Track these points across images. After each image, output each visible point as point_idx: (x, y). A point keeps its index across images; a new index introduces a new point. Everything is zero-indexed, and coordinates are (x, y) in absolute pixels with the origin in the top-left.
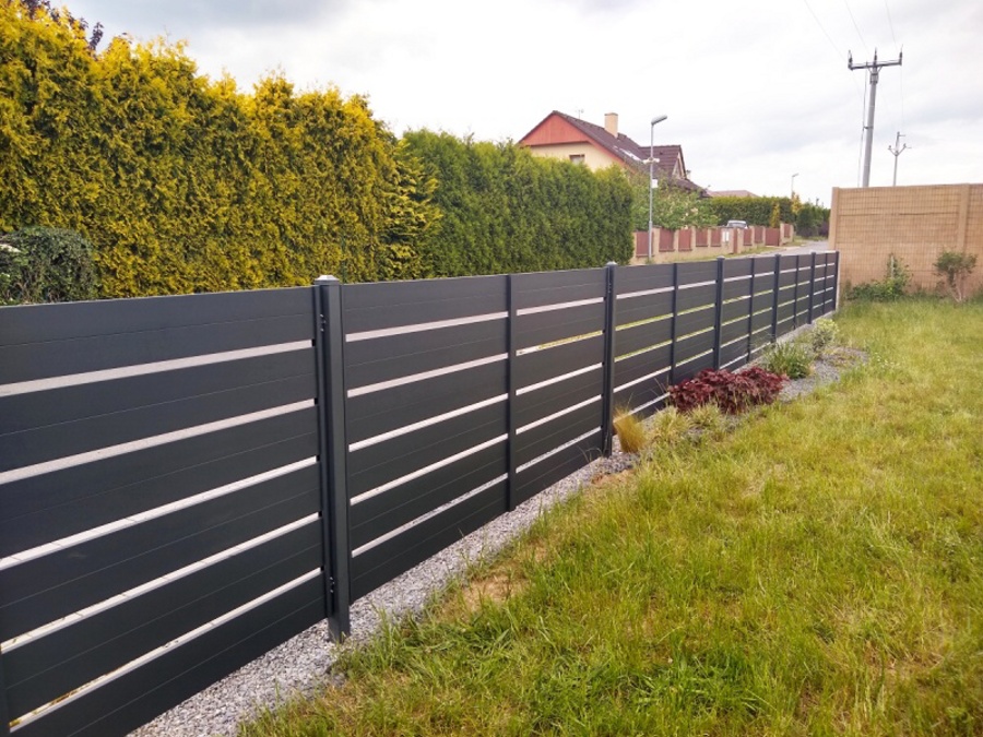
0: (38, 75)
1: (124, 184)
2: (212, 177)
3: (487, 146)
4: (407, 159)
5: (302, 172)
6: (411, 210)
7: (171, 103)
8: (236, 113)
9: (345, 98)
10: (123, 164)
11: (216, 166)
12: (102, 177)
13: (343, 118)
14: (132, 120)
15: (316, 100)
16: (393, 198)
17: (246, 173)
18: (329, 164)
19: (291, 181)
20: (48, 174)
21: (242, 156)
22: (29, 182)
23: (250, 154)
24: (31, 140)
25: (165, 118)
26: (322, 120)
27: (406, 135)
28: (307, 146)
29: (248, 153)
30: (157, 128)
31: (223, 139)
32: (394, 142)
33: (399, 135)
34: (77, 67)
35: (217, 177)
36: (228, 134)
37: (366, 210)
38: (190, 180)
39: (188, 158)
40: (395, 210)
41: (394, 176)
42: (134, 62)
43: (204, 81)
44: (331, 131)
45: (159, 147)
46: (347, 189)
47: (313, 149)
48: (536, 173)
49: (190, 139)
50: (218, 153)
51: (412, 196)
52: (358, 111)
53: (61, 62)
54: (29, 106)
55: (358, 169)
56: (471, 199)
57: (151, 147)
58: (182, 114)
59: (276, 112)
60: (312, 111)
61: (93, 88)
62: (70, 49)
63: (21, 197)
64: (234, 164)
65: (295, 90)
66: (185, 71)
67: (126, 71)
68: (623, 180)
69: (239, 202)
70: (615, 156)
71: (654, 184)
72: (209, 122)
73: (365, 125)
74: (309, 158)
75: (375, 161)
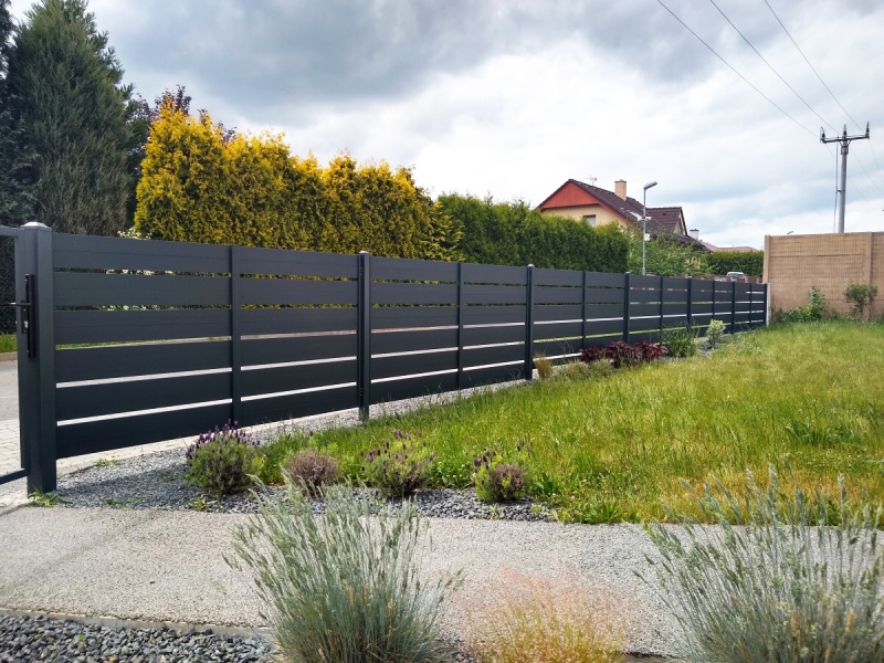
0: (191, 159)
1: (238, 230)
2: (297, 226)
3: (504, 207)
4: (439, 217)
6: (440, 254)
7: (272, 175)
8: (315, 182)
9: (394, 173)
10: (239, 217)
11: (300, 219)
12: (224, 225)
13: (391, 186)
14: (247, 188)
15: (372, 173)
16: (428, 245)
17: (321, 224)
18: (380, 219)
19: (353, 231)
20: (191, 223)
21: (318, 213)
22: (180, 228)
23: (325, 212)
24: (183, 201)
25: (268, 186)
26: (376, 187)
27: (440, 199)
28: (365, 206)
29: (321, 210)
30: (262, 192)
31: (305, 200)
32: (431, 203)
33: (434, 198)
34: (214, 153)
35: (300, 227)
36: (309, 197)
38: (282, 229)
39: (281, 213)
40: (428, 254)
41: (429, 229)
42: (250, 149)
43: (294, 161)
44: (382, 195)
45: (263, 206)
46: (393, 238)
47: (369, 208)
48: (543, 228)
49: (284, 200)
50: (301, 210)
51: (442, 244)
52: (404, 181)
53: (204, 150)
54: (183, 179)
55: (401, 223)
56: (488, 246)
57: (258, 206)
58: (279, 183)
59: (344, 183)
60: (369, 181)
61: (223, 167)
62: (211, 141)
64: (313, 218)
65: (357, 166)
66: (283, 153)
67: (245, 155)
68: (619, 234)
69: (315, 245)
70: (623, 216)
71: (647, 237)
72: (297, 189)
73: (407, 191)
74: (366, 215)
75: (414, 217)
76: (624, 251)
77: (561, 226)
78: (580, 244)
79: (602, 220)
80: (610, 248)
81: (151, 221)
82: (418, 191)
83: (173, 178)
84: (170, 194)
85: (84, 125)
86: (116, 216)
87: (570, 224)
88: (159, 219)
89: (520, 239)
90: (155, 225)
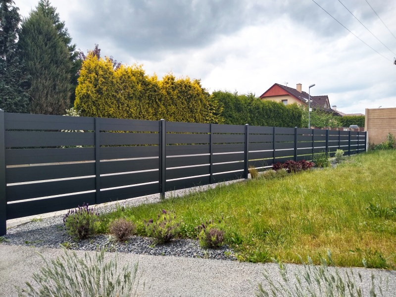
0: (99, 77)
1: (121, 109)
2: (147, 107)
3: (243, 97)
4: (213, 101)
5: (176, 106)
6: (213, 118)
7: (136, 84)
8: (156, 87)
9: (192, 82)
10: (121, 103)
11: (149, 103)
12: (114, 106)
13: (191, 88)
14: (124, 89)
15: (182, 82)
16: (207, 114)
17: (158, 106)
18: (185, 103)
19: (173, 108)
20: (99, 105)
21: (157, 100)
22: (94, 108)
23: (160, 100)
24: (95, 95)
25: (134, 89)
26: (184, 88)
27: (214, 93)
28: (178, 97)
29: (159, 99)
30: (131, 91)
31: (152, 95)
32: (209, 95)
33: (211, 93)
34: (110, 74)
35: (149, 107)
36: (153, 94)
37: (197, 118)
38: (140, 108)
39: (140, 101)
40: (207, 118)
41: (208, 107)
42: (127, 72)
43: (147, 77)
44: (186, 92)
45: (132, 97)
46: (191, 111)
47: (181, 98)
48: (261, 106)
49: (141, 95)
50: (149, 99)
51: (214, 113)
52: (196, 85)
53: (105, 73)
54: (96, 86)
55: (195, 104)
56: (235, 115)
57: (130, 98)
58: (139, 87)
59: (169, 86)
60: (181, 86)
61: (113, 80)
62: (108, 69)
63: (91, 112)
64: (155, 103)
65: (175, 79)
66: (142, 74)
67: (124, 75)
68: (297, 108)
69: (155, 115)
70: (300, 100)
71: (310, 110)
72: (148, 90)
73: (198, 90)
74: (178, 101)
75: (201, 102)
76: (300, 116)
77: (270, 105)
78: (278, 113)
79: (290, 102)
80: (293, 115)
81: (81, 104)
82: (203, 90)
83: (91, 85)
84: (89, 92)
85: (51, 63)
86: (65, 103)
87: (274, 104)
88: (85, 104)
89: (251, 111)
90: (83, 107)
